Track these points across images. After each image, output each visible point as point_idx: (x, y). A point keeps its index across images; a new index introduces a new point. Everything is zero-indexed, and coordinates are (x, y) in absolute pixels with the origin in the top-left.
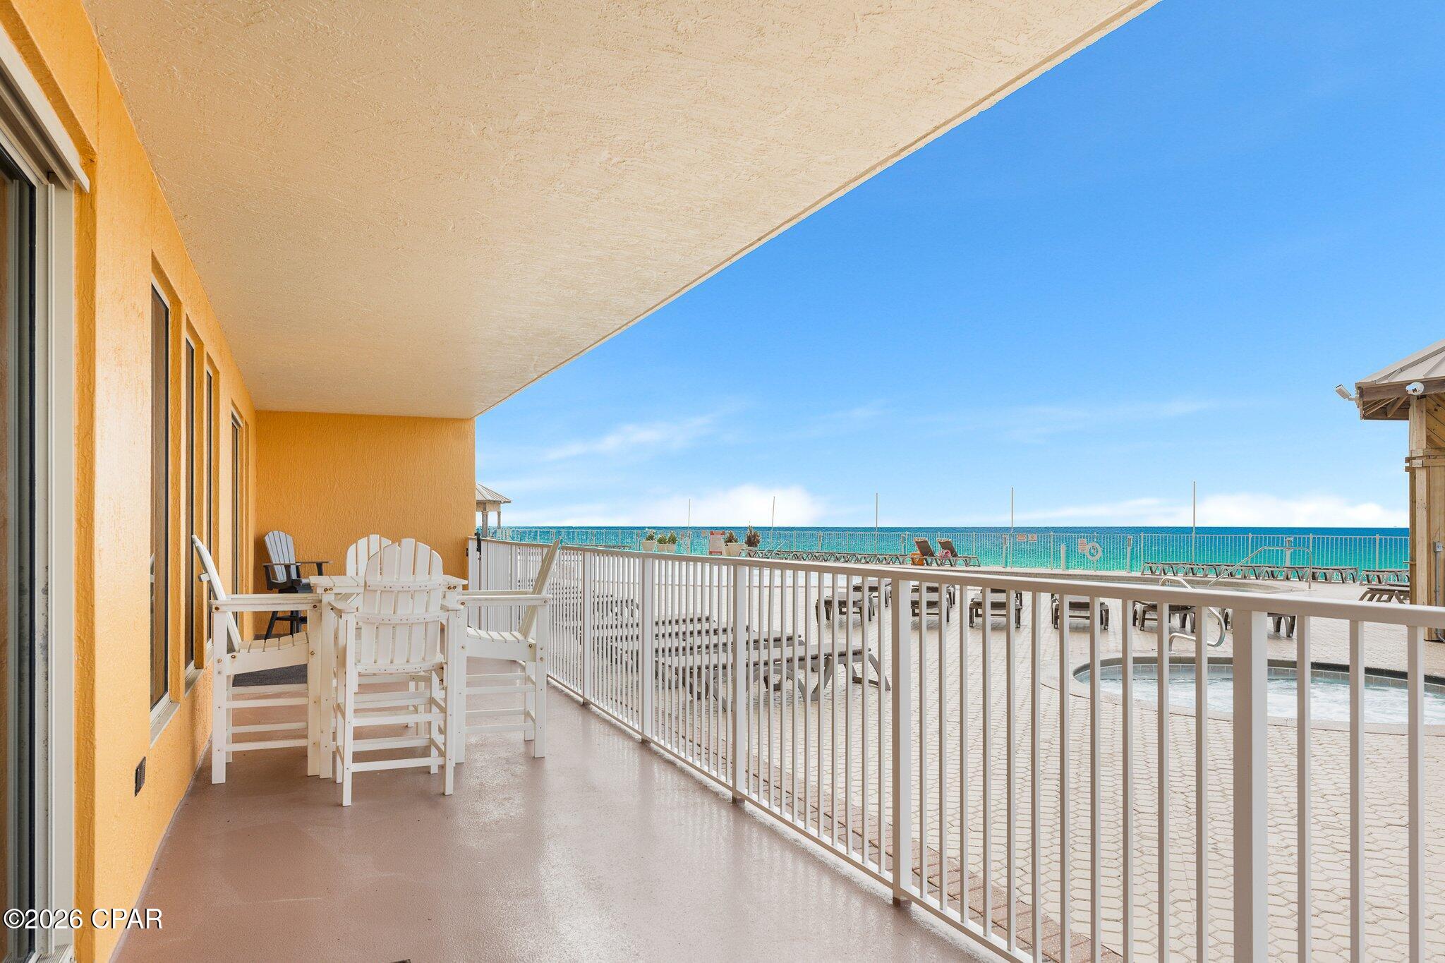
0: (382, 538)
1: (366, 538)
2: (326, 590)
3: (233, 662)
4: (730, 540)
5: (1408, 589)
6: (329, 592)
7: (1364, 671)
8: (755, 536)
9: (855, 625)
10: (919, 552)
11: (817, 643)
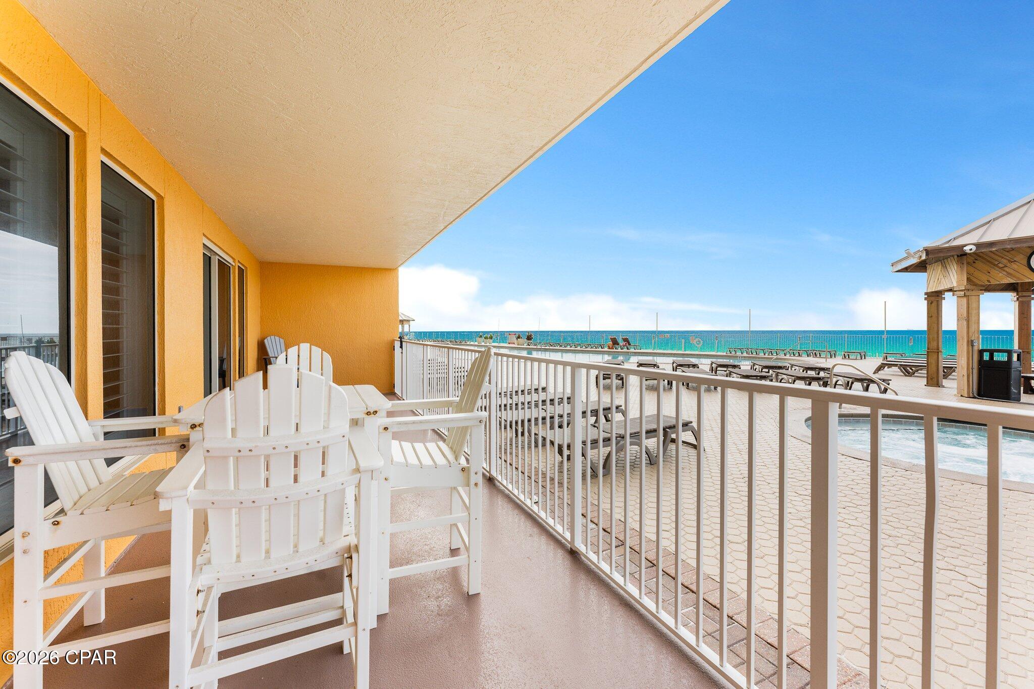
0: (312, 346)
1: (297, 347)
2: (193, 426)
3: (56, 530)
4: (519, 337)
5: (926, 365)
6: (198, 428)
7: (936, 420)
8: (531, 336)
9: (617, 388)
10: (611, 343)
11: (597, 399)
